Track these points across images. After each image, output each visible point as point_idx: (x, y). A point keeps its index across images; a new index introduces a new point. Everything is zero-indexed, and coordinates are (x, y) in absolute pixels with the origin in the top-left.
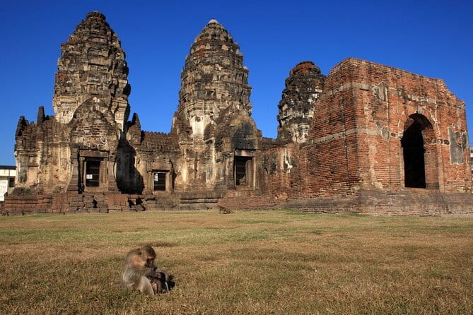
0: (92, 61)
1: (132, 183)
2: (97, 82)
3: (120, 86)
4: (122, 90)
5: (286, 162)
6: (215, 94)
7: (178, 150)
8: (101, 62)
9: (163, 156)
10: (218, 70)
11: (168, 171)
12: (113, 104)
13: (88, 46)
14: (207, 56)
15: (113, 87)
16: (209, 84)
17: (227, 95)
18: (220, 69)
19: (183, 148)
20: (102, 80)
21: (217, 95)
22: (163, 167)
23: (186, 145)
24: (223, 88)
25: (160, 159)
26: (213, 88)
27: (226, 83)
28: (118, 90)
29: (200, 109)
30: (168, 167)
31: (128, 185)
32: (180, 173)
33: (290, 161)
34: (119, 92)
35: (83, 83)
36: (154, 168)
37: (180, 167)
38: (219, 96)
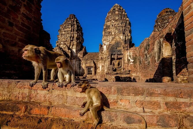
0: (65, 30)
1: (80, 72)
2: (66, 37)
3: (75, 37)
4: (76, 38)
5: (129, 58)
6: (111, 33)
7: (98, 58)
8: (68, 29)
9: (90, 61)
10: (113, 22)
11: (93, 67)
12: (71, 43)
13: (64, 25)
14: (109, 18)
15: (72, 38)
16: (109, 29)
17: (117, 32)
18: (114, 22)
19: (100, 57)
20: (67, 36)
21: (112, 33)
22: (90, 65)
23: (101, 56)
24: (115, 30)
25: (89, 62)
26: (110, 30)
27: (116, 27)
28: (74, 38)
29: (105, 40)
30: (93, 65)
31: (79, 73)
32: (99, 68)
33: (132, 57)
34: (74, 39)
35: (62, 38)
36: (87, 66)
37: (99, 65)
38: (113, 33)
